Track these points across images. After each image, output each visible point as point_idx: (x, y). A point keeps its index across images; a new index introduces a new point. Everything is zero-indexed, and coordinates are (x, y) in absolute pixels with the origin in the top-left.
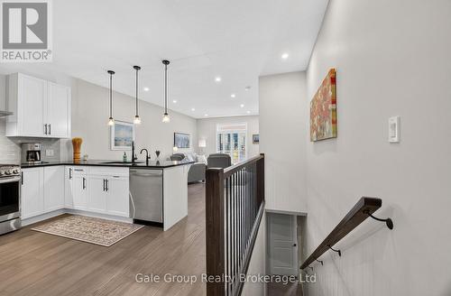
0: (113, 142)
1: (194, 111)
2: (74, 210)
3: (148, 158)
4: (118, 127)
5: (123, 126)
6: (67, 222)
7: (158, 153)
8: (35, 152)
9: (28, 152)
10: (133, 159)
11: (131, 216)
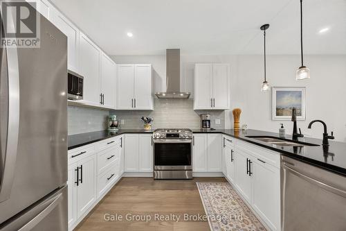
0: (274, 111)
3: (327, 138)
6: (219, 189)
8: (206, 121)
9: (203, 121)
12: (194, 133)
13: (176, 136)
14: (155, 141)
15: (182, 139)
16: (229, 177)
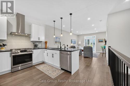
0: (55, 42)
1: (77, 32)
2: (45, 62)
3: (65, 47)
4: (56, 38)
5: (57, 38)
6: (43, 65)
7: (67, 46)
8: (36, 45)
9: (35, 45)
10: (61, 47)
11: (60, 67)
12: (33, 49)
13: (25, 51)
14: (13, 55)
15: (28, 52)
16: (46, 61)
